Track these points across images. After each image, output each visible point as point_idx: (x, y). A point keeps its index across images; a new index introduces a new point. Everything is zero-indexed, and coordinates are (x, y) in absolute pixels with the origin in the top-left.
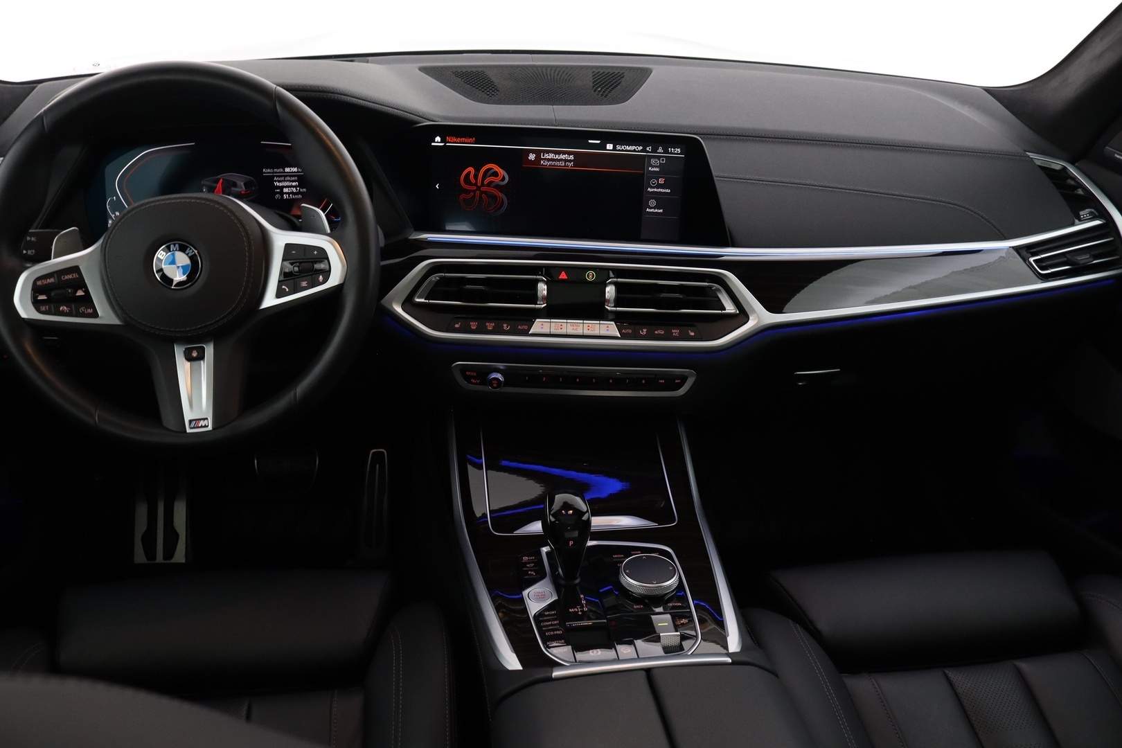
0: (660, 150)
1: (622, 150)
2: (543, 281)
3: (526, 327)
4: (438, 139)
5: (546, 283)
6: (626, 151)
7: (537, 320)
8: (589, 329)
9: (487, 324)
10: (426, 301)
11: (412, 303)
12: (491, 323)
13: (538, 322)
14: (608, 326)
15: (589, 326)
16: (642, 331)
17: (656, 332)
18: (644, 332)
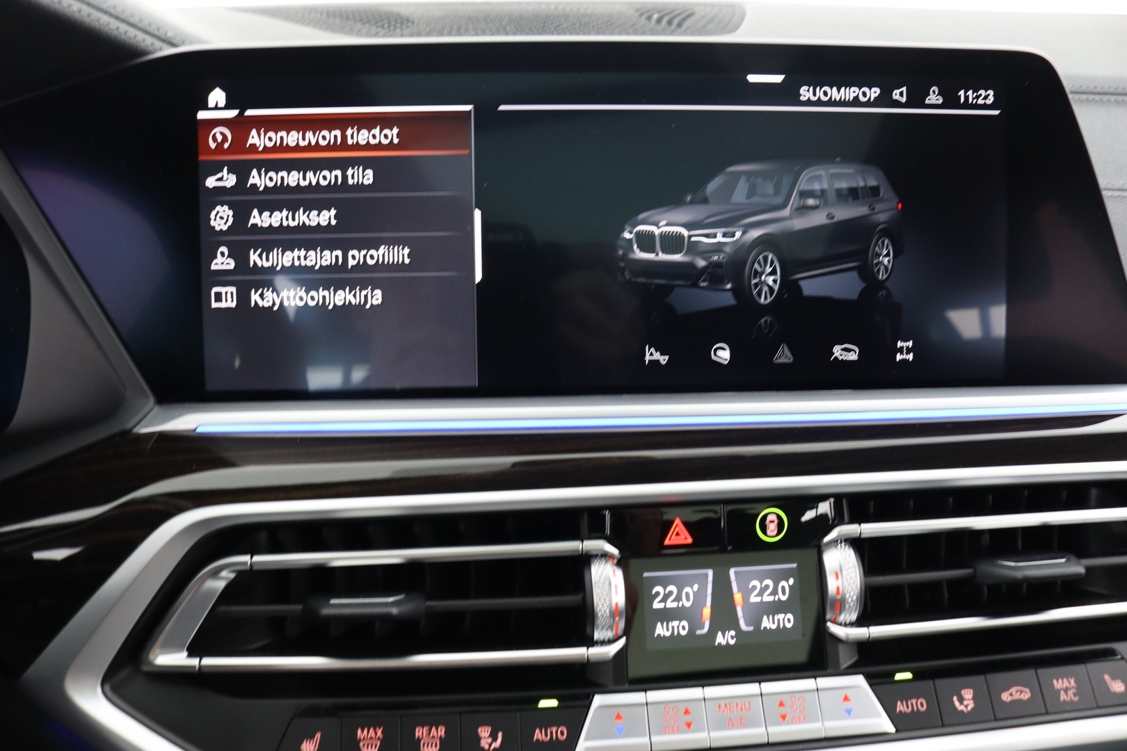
0: (934, 97)
1: (819, 103)
2: (605, 556)
3: (560, 733)
4: (217, 96)
5: (620, 563)
6: (831, 103)
7: (598, 700)
8: (784, 717)
9: (419, 732)
10: (195, 662)
11: (145, 668)
12: (434, 729)
13: (602, 707)
14: (850, 696)
15: (781, 704)
16: (958, 700)
17: (1005, 697)
18: (966, 701)
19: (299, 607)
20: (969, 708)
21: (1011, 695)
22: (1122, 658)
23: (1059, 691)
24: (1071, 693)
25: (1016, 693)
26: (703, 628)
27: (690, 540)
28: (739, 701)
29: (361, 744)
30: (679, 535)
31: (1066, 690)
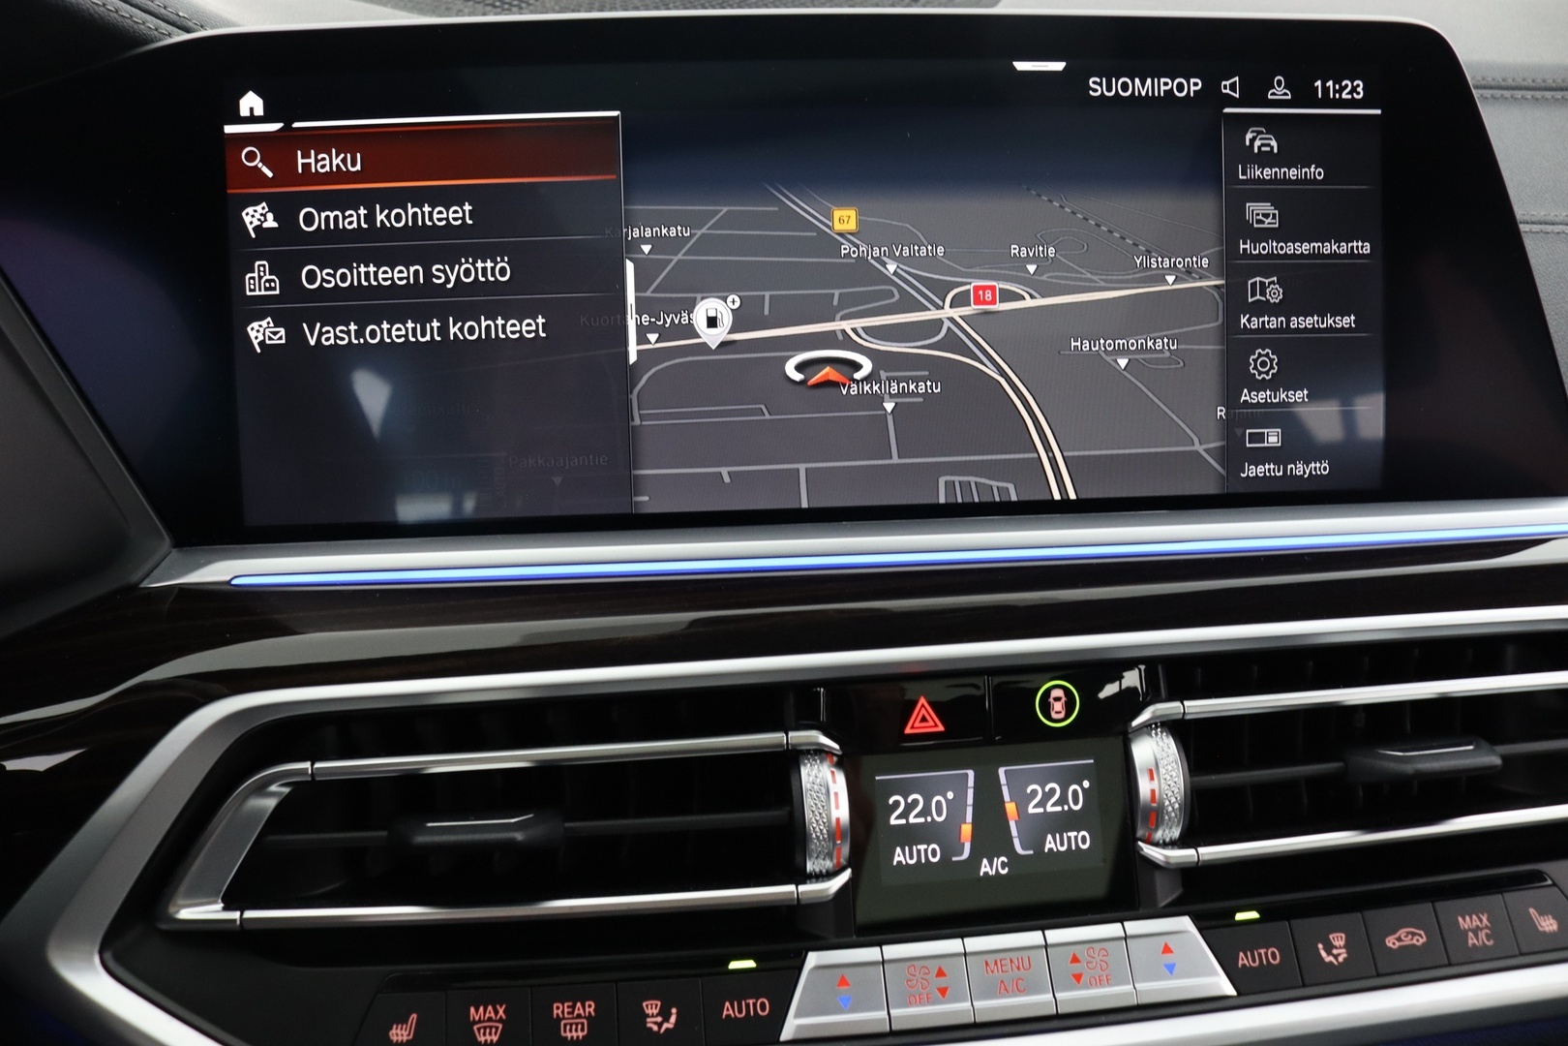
0: (1279, 92)
2: (820, 752)
3: (760, 1006)
4: (251, 103)
5: (841, 764)
7: (813, 959)
8: (1078, 977)
9: (558, 1009)
10: (236, 915)
11: (164, 926)
12: (579, 1005)
13: (818, 968)
14: (1171, 946)
15: (1075, 960)
16: (1325, 949)
17: (1391, 942)
18: (1336, 949)
19: (384, 833)
20: (1341, 959)
21: (1399, 939)
22: (1554, 884)
23: (1466, 932)
24: (1482, 935)
25: (1404, 938)
26: (961, 854)
27: (941, 728)
28: (1014, 955)
29: (475, 1028)
30: (924, 720)
31: (1476, 931)
